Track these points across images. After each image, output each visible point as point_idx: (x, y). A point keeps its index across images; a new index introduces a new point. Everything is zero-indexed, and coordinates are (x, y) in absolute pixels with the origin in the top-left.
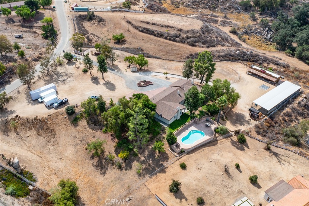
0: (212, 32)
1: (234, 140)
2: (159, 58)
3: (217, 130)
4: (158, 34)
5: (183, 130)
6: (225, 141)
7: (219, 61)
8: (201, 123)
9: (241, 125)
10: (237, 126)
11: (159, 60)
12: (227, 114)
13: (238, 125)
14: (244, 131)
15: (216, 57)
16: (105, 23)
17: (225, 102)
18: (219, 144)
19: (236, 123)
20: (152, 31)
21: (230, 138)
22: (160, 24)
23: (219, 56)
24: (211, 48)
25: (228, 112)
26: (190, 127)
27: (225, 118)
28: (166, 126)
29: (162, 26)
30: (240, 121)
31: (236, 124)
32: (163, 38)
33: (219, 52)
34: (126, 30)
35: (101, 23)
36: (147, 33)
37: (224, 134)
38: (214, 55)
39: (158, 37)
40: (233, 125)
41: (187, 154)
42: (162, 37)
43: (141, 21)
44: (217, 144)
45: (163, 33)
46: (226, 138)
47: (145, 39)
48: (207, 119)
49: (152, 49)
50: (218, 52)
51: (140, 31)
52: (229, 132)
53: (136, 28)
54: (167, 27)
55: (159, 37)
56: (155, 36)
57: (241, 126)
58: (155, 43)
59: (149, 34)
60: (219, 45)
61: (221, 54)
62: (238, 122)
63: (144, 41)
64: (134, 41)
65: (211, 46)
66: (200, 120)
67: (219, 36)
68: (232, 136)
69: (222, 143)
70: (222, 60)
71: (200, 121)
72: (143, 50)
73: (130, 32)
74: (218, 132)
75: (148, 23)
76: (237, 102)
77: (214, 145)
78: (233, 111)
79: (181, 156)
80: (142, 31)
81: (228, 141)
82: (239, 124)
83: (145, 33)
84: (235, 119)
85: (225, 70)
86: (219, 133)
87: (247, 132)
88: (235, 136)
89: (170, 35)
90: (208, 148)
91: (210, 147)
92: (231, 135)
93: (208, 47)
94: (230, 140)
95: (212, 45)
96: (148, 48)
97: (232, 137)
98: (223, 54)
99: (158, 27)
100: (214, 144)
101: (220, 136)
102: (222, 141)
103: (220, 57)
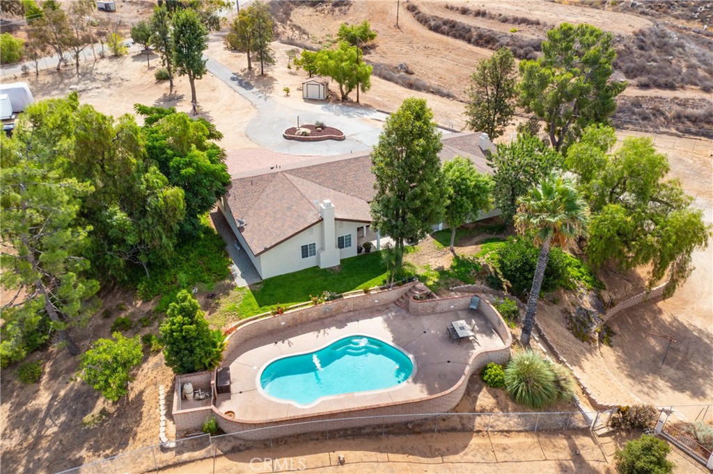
0: (680, 53)
1: (593, 464)
2: (448, 96)
3: (494, 370)
4: (480, 36)
5: (319, 323)
6: (520, 447)
7: (674, 131)
8: (434, 313)
9: (678, 386)
10: (654, 387)
11: (445, 100)
12: (619, 318)
13: (661, 383)
14: (688, 425)
15: (666, 118)
16: (348, 9)
17: (571, 206)
18: (469, 457)
19: (656, 371)
20: (464, 28)
21: (569, 438)
22: (500, 15)
23: (679, 117)
24: (657, 90)
25: (631, 309)
26: (364, 317)
27: (595, 328)
28: (240, 282)
29: (505, 20)
30: (683, 366)
31: (650, 378)
32: (491, 49)
33: (684, 103)
34: (392, 25)
35: (337, 9)
36: (447, 34)
37: (535, 406)
38: (658, 111)
39: (477, 44)
40: (630, 376)
41: (225, 454)
42: (490, 46)
43: (447, 7)
44: (456, 453)
45: (497, 37)
46: (542, 431)
47: (436, 46)
48: (472, 302)
49: (442, 71)
50: (679, 105)
51: (431, 28)
52: (573, 404)
53: (423, 20)
54: (519, 24)
55: (481, 46)
56: (469, 41)
57: (677, 394)
58: (459, 58)
59: (455, 36)
60: (693, 87)
61: (689, 111)
62: (671, 372)
63: (428, 52)
64: (398, 48)
65: (659, 86)
66: (429, 296)
67: (703, 66)
68: (586, 432)
69: (501, 456)
70: (688, 132)
71: (427, 304)
72: (412, 73)
73: (399, 28)
74: (496, 385)
75: (464, 11)
76: (690, 265)
77: (431, 453)
78: (660, 311)
79: (186, 456)
80: (436, 29)
81: (549, 454)
82: (670, 380)
83: (443, 33)
84: (655, 353)
85: (691, 162)
86: (499, 391)
87: (700, 435)
88: (608, 439)
89: (517, 43)
90: (383, 456)
91: (399, 457)
92: (581, 425)
93: (645, 86)
94: (565, 455)
95: (662, 80)
96: (431, 69)
97: (582, 441)
98: (699, 112)
99: (491, 21)
100: (437, 446)
101: (504, 409)
102: (504, 441)
103: (685, 120)
